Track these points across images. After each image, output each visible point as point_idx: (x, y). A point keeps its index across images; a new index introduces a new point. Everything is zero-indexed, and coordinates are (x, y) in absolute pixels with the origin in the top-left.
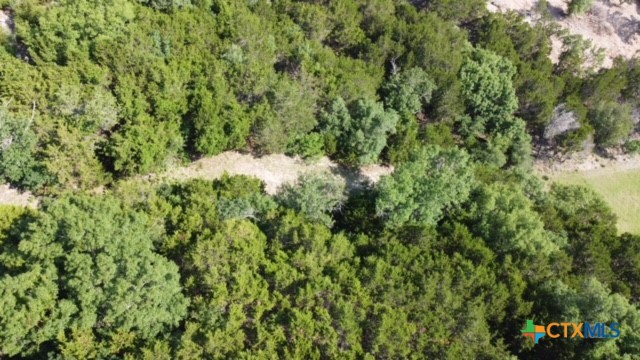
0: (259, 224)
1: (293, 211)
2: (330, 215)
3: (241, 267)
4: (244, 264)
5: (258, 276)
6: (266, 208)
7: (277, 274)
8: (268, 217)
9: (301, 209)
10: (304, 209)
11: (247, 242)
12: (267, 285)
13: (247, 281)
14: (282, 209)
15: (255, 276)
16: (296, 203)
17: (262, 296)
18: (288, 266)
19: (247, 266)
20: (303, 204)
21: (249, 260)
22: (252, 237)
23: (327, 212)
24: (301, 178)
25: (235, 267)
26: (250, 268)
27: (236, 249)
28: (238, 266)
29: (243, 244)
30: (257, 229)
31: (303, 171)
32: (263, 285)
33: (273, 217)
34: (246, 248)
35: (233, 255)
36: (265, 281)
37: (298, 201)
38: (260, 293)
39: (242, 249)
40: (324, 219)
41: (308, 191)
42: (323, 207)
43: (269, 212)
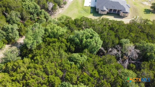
0: (2, 72)
1: (9, 62)
2: (19, 56)
3: (7, 84)
4: (7, 83)
5: (13, 82)
6: (1, 67)
7: (17, 78)
8: (4, 68)
9: (10, 60)
10: (11, 60)
11: (4, 78)
12: (17, 82)
13: (11, 86)
14: (5, 64)
15: (12, 83)
16: (8, 60)
17: (18, 85)
18: (18, 74)
19: (8, 83)
20: (10, 59)
21: (8, 81)
22: (3, 76)
23: (17, 56)
24: (4, 54)
25: (5, 85)
26: (9, 82)
27: (2, 82)
28: (6, 85)
29: (3, 79)
30: (3, 73)
31: (3, 52)
32: (16, 83)
33: (5, 67)
34: (4, 79)
35: (2, 83)
36: (16, 82)
37: (8, 59)
38: (17, 85)
39: (3, 81)
40: (18, 58)
41: (9, 55)
42: (15, 56)
43: (3, 67)
